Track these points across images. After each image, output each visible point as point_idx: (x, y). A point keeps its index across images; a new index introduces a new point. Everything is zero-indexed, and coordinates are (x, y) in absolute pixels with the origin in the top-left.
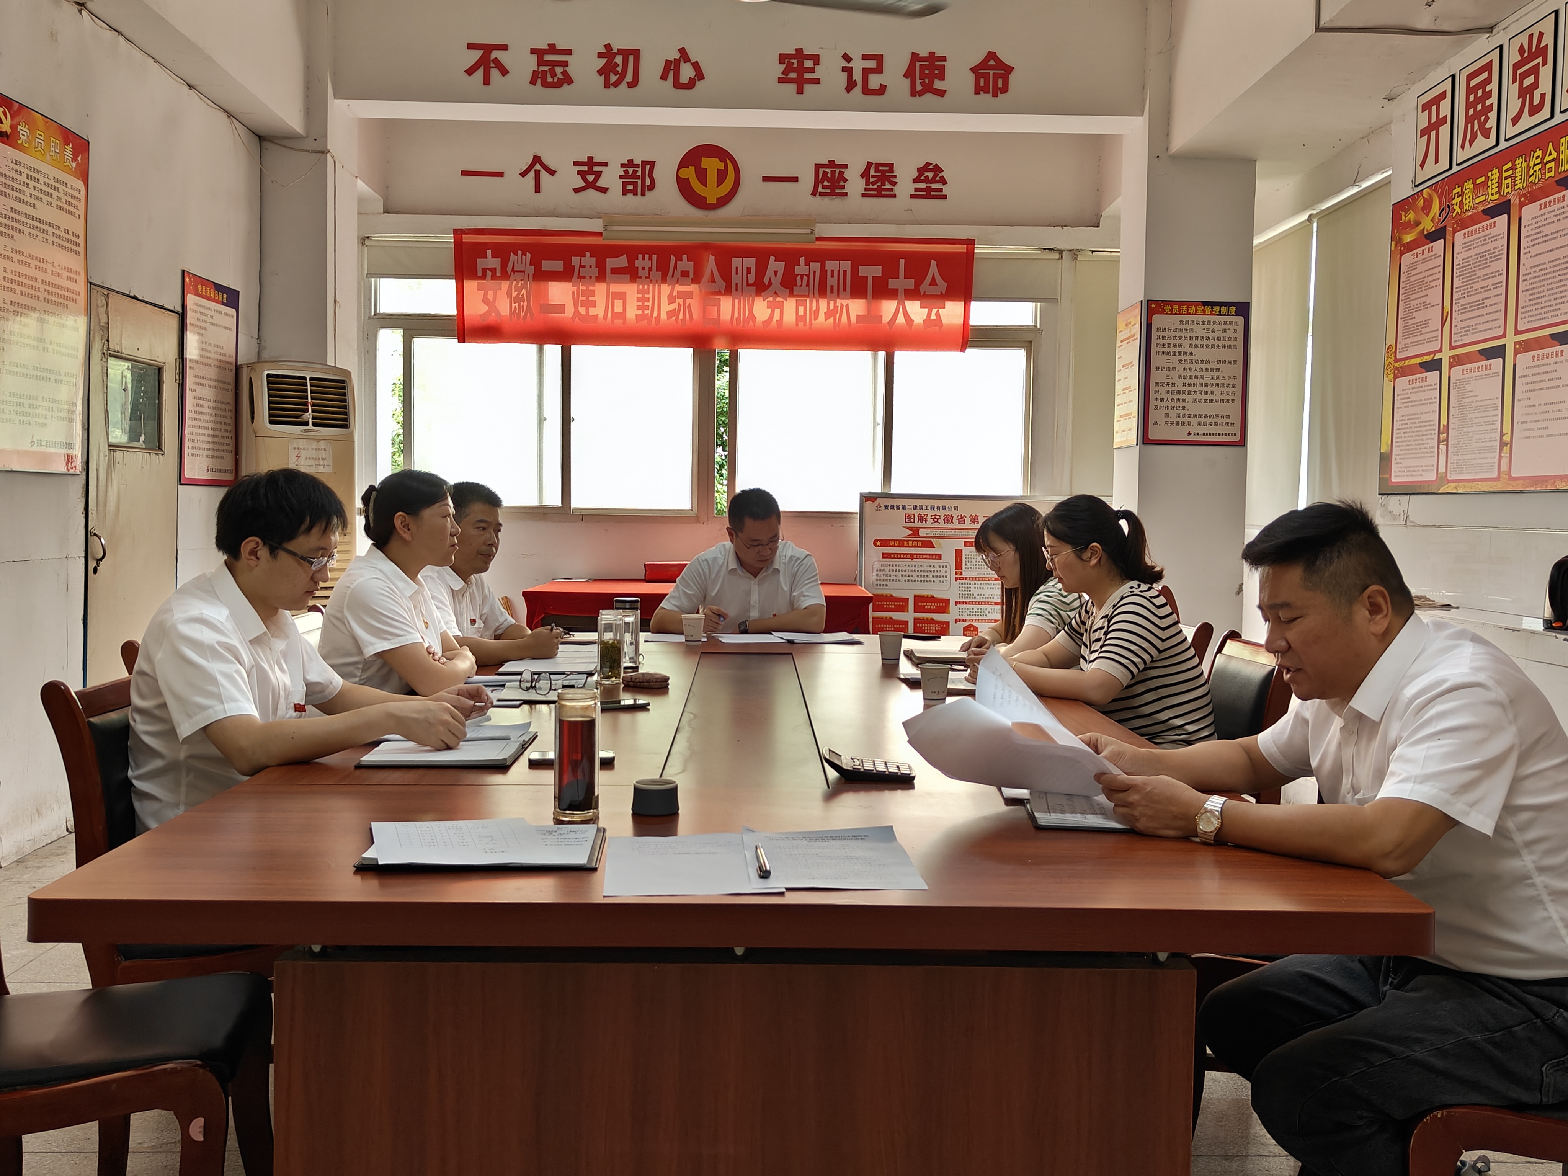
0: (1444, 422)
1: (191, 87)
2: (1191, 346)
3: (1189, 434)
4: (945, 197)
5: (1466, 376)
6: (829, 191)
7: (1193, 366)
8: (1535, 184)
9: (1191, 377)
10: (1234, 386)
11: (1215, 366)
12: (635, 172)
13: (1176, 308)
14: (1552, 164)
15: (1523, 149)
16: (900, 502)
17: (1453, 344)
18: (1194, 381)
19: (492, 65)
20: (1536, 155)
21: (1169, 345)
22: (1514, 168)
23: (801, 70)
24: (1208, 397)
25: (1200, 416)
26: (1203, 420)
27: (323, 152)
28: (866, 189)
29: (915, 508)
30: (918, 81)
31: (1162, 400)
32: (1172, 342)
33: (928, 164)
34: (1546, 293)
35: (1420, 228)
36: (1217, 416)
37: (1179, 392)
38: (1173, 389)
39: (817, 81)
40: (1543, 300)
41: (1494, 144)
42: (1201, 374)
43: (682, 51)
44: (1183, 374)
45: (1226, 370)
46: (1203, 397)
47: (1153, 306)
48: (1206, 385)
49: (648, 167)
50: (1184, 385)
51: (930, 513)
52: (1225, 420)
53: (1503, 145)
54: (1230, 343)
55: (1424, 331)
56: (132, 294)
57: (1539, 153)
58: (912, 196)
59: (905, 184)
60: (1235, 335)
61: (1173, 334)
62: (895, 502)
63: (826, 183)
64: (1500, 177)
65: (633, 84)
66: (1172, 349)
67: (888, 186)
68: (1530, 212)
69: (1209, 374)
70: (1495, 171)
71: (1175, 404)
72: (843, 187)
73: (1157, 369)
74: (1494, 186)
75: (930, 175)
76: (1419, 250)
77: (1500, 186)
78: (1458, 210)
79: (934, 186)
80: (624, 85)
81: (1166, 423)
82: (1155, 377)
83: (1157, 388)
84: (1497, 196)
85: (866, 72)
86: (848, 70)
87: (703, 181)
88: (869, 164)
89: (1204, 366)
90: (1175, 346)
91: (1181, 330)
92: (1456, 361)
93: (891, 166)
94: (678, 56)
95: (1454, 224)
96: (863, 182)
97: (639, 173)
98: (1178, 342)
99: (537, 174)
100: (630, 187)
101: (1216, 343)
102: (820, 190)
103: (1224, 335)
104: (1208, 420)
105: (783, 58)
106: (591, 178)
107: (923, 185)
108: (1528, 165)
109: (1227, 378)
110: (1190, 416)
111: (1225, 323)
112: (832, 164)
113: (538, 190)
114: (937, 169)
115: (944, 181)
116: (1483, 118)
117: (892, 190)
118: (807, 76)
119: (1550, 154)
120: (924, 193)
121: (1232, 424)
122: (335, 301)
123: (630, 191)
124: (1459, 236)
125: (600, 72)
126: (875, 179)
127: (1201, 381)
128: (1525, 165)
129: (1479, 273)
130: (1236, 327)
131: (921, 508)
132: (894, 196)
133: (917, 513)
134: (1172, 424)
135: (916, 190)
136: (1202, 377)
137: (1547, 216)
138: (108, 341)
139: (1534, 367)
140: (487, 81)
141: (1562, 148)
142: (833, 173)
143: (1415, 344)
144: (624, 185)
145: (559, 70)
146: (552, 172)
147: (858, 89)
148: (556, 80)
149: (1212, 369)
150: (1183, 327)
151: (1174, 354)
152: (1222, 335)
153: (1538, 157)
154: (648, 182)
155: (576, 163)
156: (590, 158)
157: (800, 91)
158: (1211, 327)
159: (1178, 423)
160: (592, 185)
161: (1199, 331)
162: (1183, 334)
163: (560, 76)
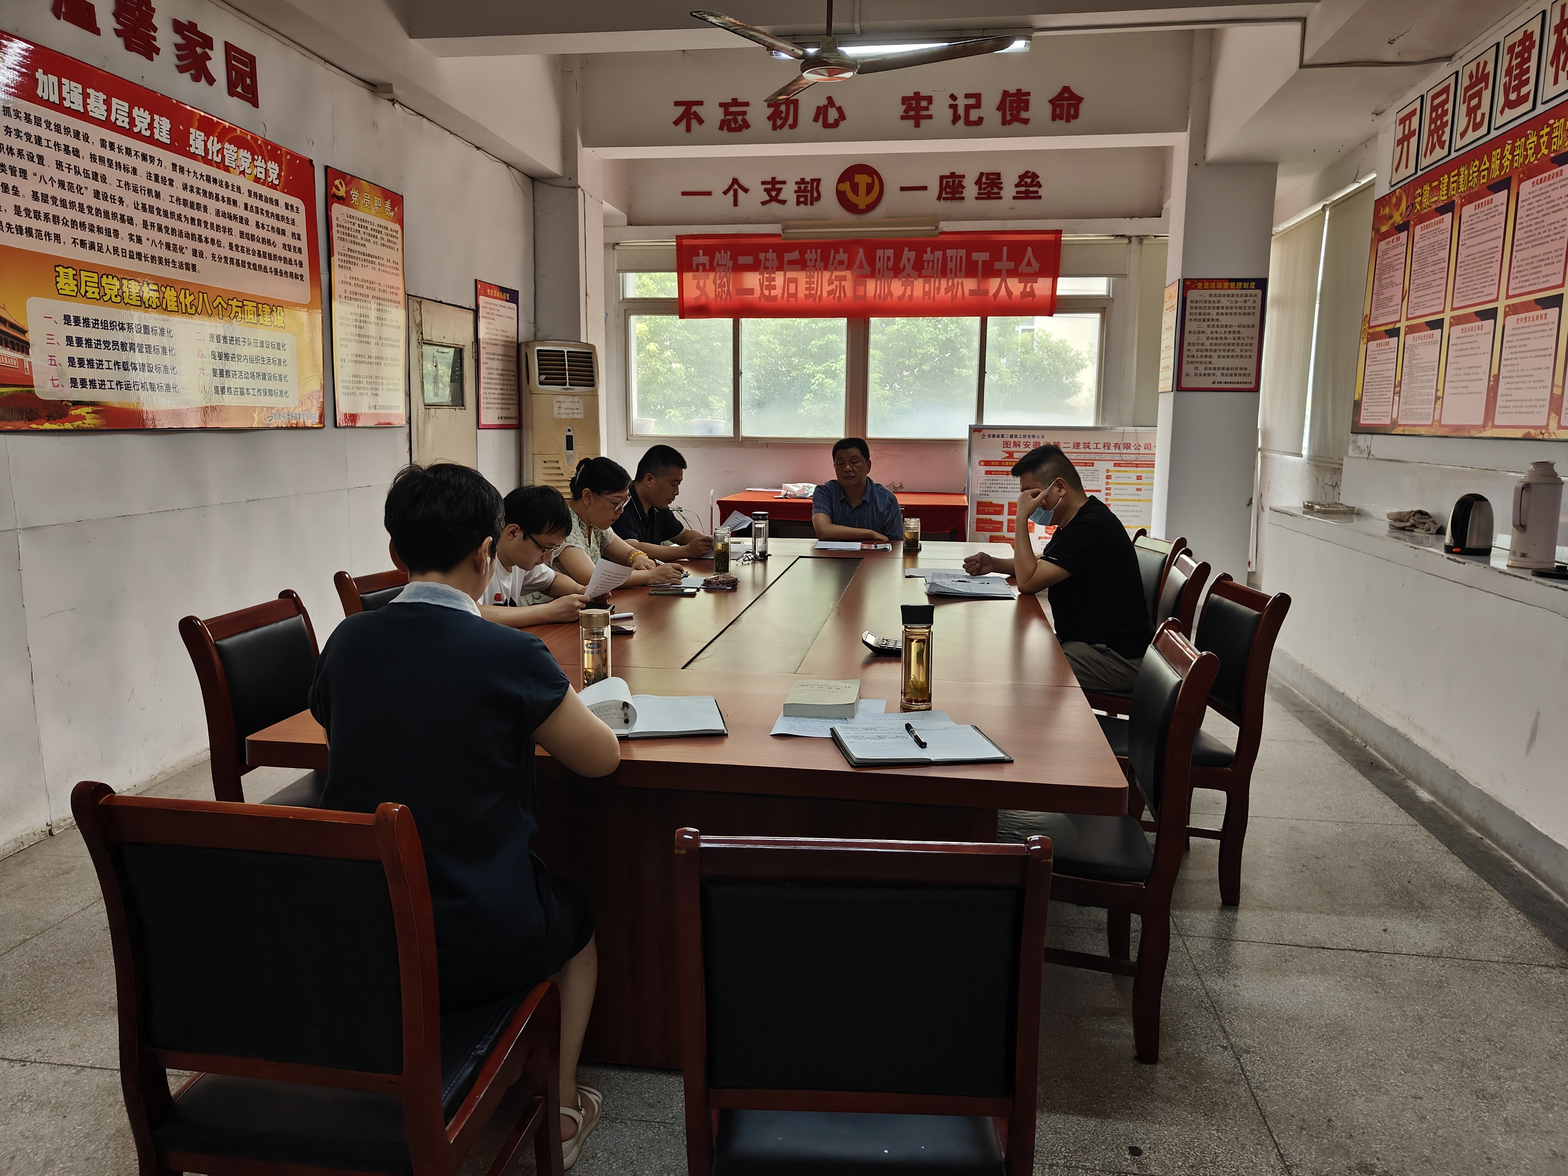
0: (1398, 378)
1: (478, 148)
2: (1218, 314)
3: (1214, 383)
4: (1040, 198)
5: (1415, 342)
6: (950, 196)
7: (1219, 330)
8: (1473, 188)
9: (1217, 338)
10: (1251, 345)
11: (1236, 329)
12: (806, 187)
13: (1206, 284)
14: (1485, 173)
15: (1466, 159)
16: (1000, 432)
17: (1409, 316)
18: (1219, 341)
19: (692, 117)
20: (1475, 164)
21: (1200, 314)
22: (1458, 174)
23: (919, 108)
24: (1230, 354)
25: (1223, 369)
26: (1225, 372)
27: (575, 188)
28: (979, 194)
29: (1011, 436)
30: (1008, 113)
31: (1193, 356)
32: (1202, 311)
33: (1027, 172)
34: (1475, 278)
35: (1392, 221)
36: (1236, 369)
37: (1207, 350)
38: (1202, 347)
39: (930, 117)
40: (1472, 283)
41: (1447, 154)
42: (1226, 335)
43: (830, 99)
44: (1210, 336)
45: (1245, 332)
46: (1226, 354)
47: (1188, 283)
48: (1229, 344)
49: (815, 184)
50: (1211, 344)
51: (1023, 440)
52: (1243, 372)
53: (1454, 155)
54: (1249, 311)
55: (1390, 304)
56: (438, 300)
57: (1477, 163)
58: (1014, 198)
59: (1009, 189)
60: (1254, 305)
61: (1203, 305)
62: (996, 432)
63: (948, 190)
64: (1449, 182)
65: (794, 126)
66: (1202, 317)
67: (996, 190)
68: (1468, 210)
69: (1232, 335)
70: (1446, 176)
71: (1204, 360)
72: (962, 193)
73: (1190, 332)
74: (1444, 189)
75: (1029, 180)
76: (1391, 239)
77: (1448, 190)
78: (1418, 207)
79: (1031, 189)
80: (787, 127)
81: (1196, 375)
82: (1188, 338)
83: (1189, 348)
84: (1446, 197)
85: (968, 108)
86: (954, 107)
87: (856, 192)
88: (982, 174)
89: (1228, 330)
90: (1204, 314)
91: (1210, 302)
92: (1411, 330)
93: (998, 175)
94: (826, 102)
95: (1415, 219)
96: (977, 188)
97: (809, 188)
98: (1207, 311)
99: (735, 191)
100: (802, 199)
101: (1238, 311)
102: (944, 195)
103: (1245, 305)
104: (1229, 372)
105: (905, 100)
106: (774, 193)
107: (1023, 189)
108: (1469, 172)
109: (1246, 338)
110: (1215, 369)
111: (1246, 295)
112: (953, 175)
113: (736, 204)
114: (1035, 176)
115: (1039, 185)
116: (1440, 132)
117: (998, 193)
118: (923, 113)
119: (1485, 164)
120: (1024, 195)
121: (1249, 375)
122: (586, 294)
123: (802, 202)
124: (1418, 228)
125: (769, 118)
126: (985, 186)
127: (1225, 341)
128: (1466, 172)
129: (1430, 259)
130: (1255, 298)
131: (1016, 437)
132: (1001, 198)
133: (1012, 440)
134: (1200, 375)
135: (1018, 192)
136: (1226, 338)
137: (1479, 215)
138: (422, 334)
139: (1463, 337)
140: (688, 129)
141: (1493, 160)
142: (954, 182)
143: (1384, 315)
144: (798, 197)
145: (740, 118)
146: (746, 190)
147: (961, 122)
148: (737, 126)
149: (1234, 332)
150: (1212, 299)
151: (1204, 320)
152: (1243, 305)
153: (1476, 167)
154: (815, 195)
155: (763, 183)
156: (773, 179)
157: (917, 125)
158: (1234, 299)
159: (1205, 375)
160: (773, 199)
161: (1225, 302)
162: (1211, 305)
163: (740, 122)
